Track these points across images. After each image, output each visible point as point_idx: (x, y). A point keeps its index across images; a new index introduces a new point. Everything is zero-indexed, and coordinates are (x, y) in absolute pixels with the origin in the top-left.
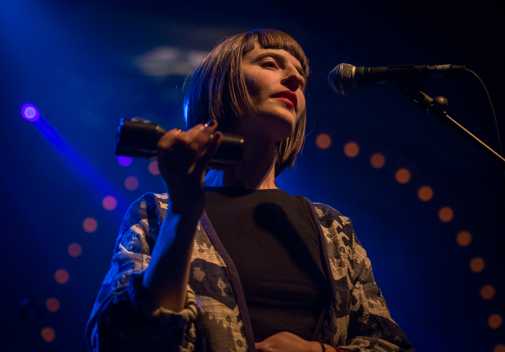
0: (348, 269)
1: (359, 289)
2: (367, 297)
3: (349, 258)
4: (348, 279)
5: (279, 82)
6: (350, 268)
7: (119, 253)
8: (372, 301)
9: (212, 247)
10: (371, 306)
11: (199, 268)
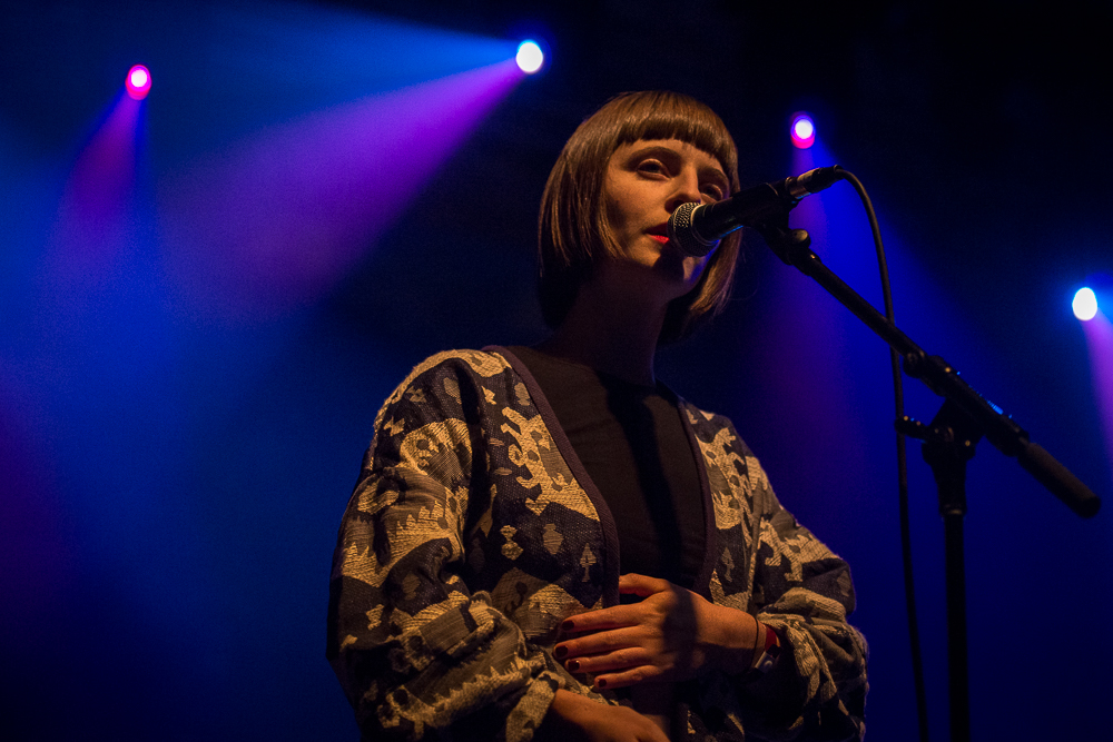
0: (745, 514)
1: (766, 529)
2: (783, 540)
3: (746, 495)
4: (745, 529)
5: (663, 205)
6: (748, 511)
7: (401, 465)
8: (792, 542)
9: (574, 481)
10: (796, 550)
11: (553, 526)
